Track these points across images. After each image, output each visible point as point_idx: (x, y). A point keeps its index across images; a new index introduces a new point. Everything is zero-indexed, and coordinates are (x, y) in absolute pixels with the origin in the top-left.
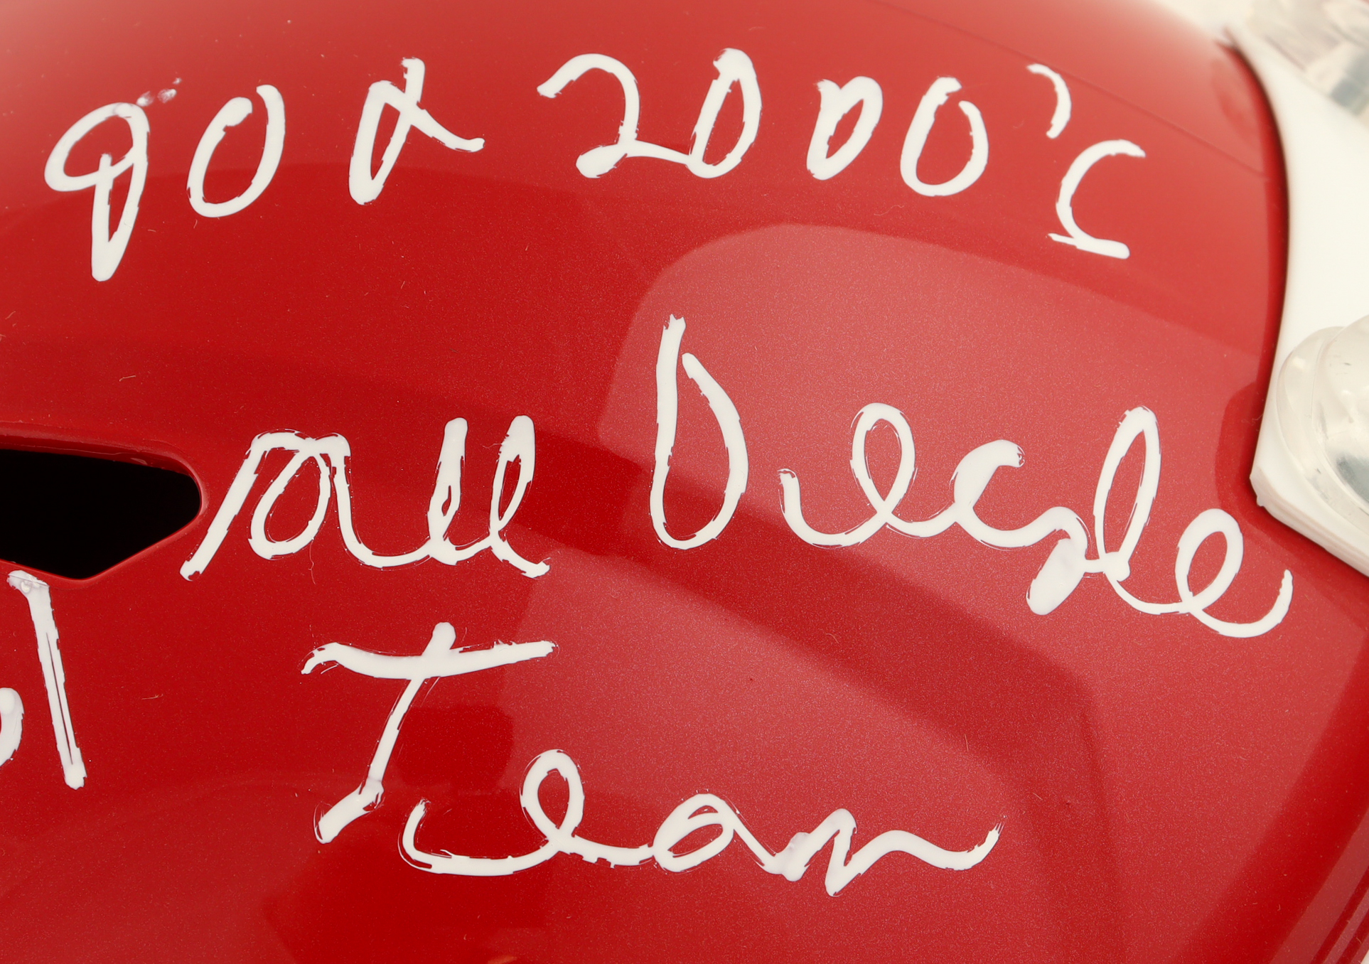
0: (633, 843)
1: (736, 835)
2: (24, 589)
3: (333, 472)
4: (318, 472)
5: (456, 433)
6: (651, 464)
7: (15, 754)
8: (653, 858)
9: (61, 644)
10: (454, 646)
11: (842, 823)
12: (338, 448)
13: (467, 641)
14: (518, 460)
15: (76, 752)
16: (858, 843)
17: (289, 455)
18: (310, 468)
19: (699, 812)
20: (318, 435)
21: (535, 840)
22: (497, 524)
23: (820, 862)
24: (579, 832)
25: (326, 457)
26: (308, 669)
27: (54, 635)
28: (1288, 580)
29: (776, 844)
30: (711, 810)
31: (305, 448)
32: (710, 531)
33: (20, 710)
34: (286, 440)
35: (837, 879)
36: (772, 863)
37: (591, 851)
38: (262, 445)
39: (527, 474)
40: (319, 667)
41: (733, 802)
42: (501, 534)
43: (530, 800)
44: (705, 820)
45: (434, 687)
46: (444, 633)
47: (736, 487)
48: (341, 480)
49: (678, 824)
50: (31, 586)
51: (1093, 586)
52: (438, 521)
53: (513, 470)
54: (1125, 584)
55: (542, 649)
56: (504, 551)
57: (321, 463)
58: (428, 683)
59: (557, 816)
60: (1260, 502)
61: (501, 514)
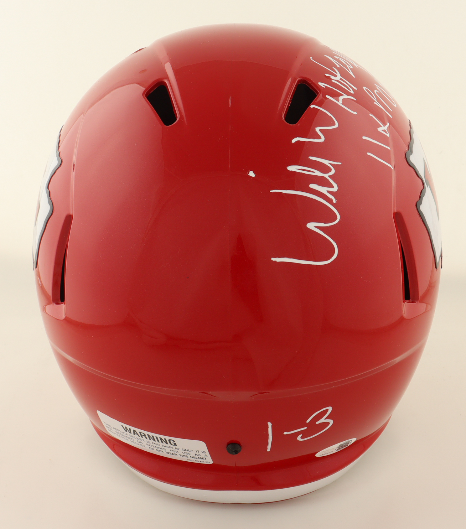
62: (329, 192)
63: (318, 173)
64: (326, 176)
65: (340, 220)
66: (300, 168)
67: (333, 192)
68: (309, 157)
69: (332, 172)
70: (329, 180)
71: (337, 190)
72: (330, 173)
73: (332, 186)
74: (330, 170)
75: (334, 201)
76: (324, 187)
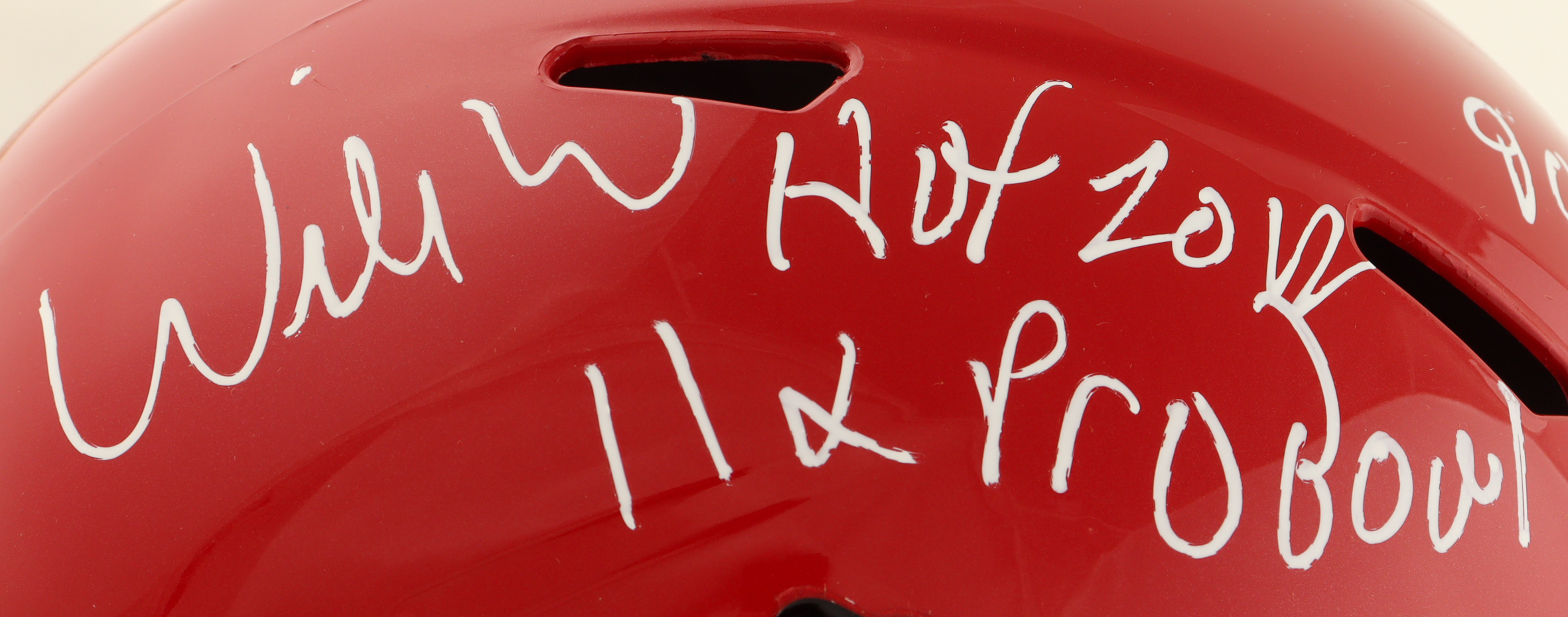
2: (1507, 398)
7: (1495, 502)
15: (1527, 523)
33: (1501, 475)
50: (1510, 397)
62: (316, 294)
63: (371, 227)
64: (376, 254)
65: (232, 386)
66: (363, 168)
67: (324, 307)
68: (424, 172)
69: (403, 265)
70: (362, 270)
71: (340, 318)
72: (395, 260)
73: (343, 292)
74: (407, 255)
75: (289, 332)
76: (325, 269)
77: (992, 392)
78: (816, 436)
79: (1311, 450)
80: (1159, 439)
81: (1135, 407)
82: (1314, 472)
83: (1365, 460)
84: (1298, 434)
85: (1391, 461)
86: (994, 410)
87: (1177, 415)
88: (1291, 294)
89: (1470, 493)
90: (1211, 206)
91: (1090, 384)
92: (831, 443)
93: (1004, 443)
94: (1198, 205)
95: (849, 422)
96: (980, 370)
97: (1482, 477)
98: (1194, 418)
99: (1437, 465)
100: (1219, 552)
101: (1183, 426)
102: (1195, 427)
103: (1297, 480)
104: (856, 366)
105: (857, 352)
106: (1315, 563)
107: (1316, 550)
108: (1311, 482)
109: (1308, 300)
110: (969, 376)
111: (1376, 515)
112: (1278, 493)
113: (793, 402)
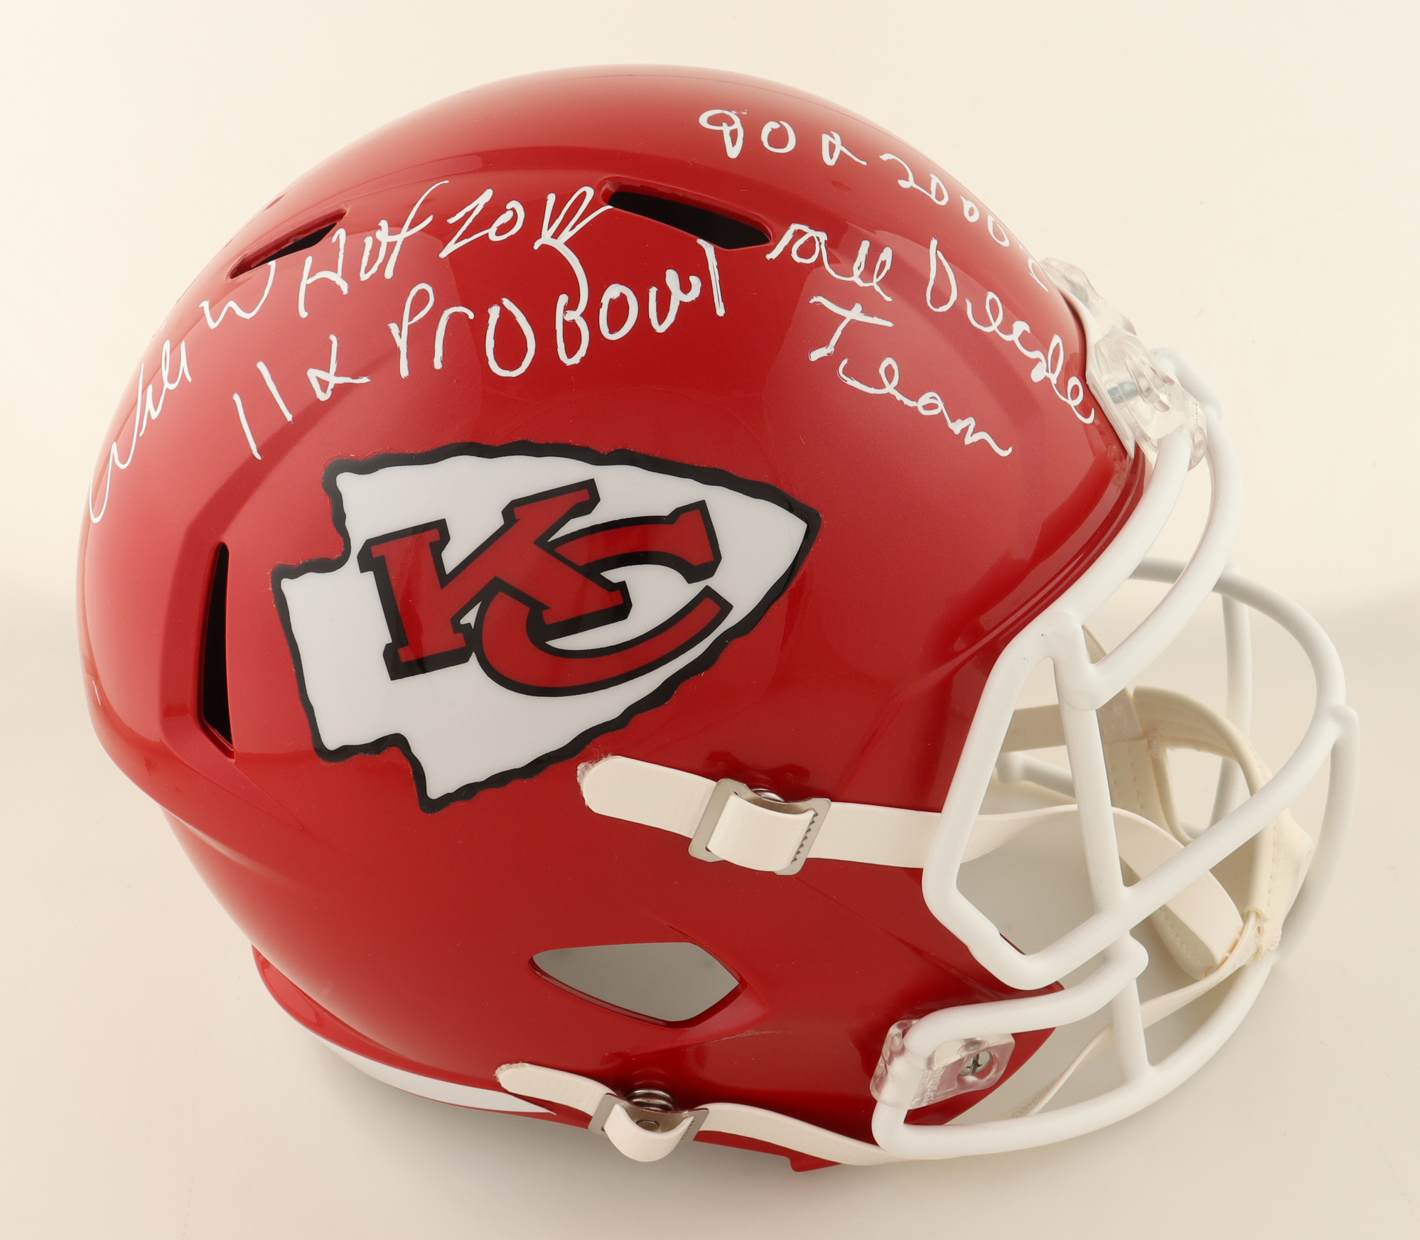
0: (912, 400)
1: (942, 411)
2: (704, 246)
3: (820, 244)
4: (815, 242)
5: (865, 246)
6: (928, 280)
7: (696, 299)
8: (917, 407)
9: (718, 267)
10: (861, 312)
11: (971, 422)
12: (823, 236)
13: (865, 311)
14: (885, 261)
15: (722, 304)
16: (975, 431)
17: (805, 233)
18: (812, 240)
19: (932, 398)
20: (816, 230)
21: (882, 386)
22: (876, 280)
23: (965, 431)
24: (895, 388)
25: (818, 238)
26: (812, 301)
27: (716, 263)
28: (1093, 410)
29: (953, 420)
30: (936, 399)
31: (811, 233)
32: (944, 309)
33: (700, 285)
34: (804, 228)
35: (969, 440)
36: (951, 425)
37: (899, 397)
38: (795, 227)
39: (888, 267)
40: (815, 303)
41: (943, 400)
42: (877, 283)
43: (882, 371)
44: (933, 401)
45: (853, 323)
46: (858, 307)
47: (954, 297)
48: (823, 246)
49: (926, 399)
50: (706, 245)
51: (1047, 380)
52: (857, 272)
53: (883, 264)
54: (1055, 385)
55: (889, 324)
56: (878, 289)
57: (816, 240)
58: (852, 321)
59: (890, 380)
60: (1087, 383)
61: (878, 277)
63: (166, 375)
64: (166, 385)
65: (126, 469)
69: (174, 385)
70: (162, 394)
71: (155, 419)
73: (156, 407)
74: (175, 379)
75: (141, 434)
77: (400, 334)
78: (324, 385)
79: (572, 305)
80: (486, 326)
81: (471, 316)
82: (575, 316)
83: (605, 301)
84: (563, 299)
85: (623, 298)
86: (402, 343)
87: (494, 312)
88: (556, 235)
89: (677, 297)
90: (513, 209)
91: (447, 313)
92: (331, 386)
93: (408, 357)
94: (505, 210)
95: (337, 374)
96: (394, 327)
97: (686, 287)
98: (504, 312)
99: (653, 292)
100: (527, 370)
101: (498, 316)
102: (506, 316)
103: (565, 322)
104: (338, 347)
105: (338, 341)
106: (583, 359)
107: (582, 352)
108: (574, 321)
109: (567, 234)
110: (389, 330)
111: (615, 325)
112: (555, 331)
113: (313, 374)
